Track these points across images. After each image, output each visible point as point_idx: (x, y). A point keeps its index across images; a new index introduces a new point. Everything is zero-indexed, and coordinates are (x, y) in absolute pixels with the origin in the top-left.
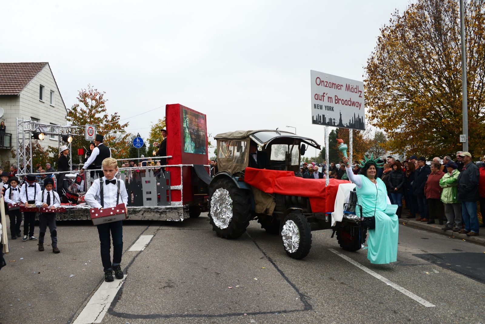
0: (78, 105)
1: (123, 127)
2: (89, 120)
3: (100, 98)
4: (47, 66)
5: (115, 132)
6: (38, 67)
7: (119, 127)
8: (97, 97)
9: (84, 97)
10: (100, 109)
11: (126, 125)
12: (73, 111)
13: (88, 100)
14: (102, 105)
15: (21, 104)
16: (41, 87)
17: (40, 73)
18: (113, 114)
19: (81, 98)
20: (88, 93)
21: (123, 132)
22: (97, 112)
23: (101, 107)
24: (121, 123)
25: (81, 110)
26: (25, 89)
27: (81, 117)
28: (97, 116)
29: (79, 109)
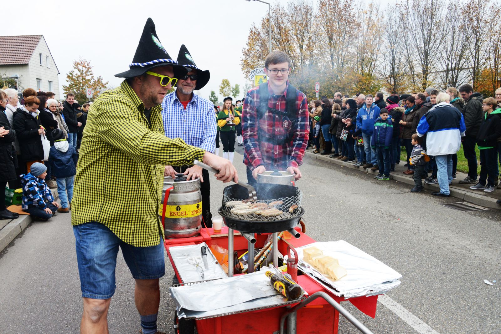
0: (74, 71)
1: (105, 84)
2: (81, 81)
3: (88, 65)
4: (42, 38)
5: (100, 88)
6: (35, 39)
7: (103, 85)
8: (86, 64)
9: (77, 65)
10: (89, 73)
11: (107, 83)
12: (71, 76)
13: (80, 67)
14: (90, 70)
15: (30, 70)
16: (40, 55)
17: (39, 44)
18: (99, 77)
19: (75, 66)
20: (80, 62)
21: (106, 87)
22: (87, 75)
23: (90, 72)
24: (104, 82)
25: (76, 74)
26: (31, 59)
27: (76, 79)
28: (87, 78)
29: (74, 74)
